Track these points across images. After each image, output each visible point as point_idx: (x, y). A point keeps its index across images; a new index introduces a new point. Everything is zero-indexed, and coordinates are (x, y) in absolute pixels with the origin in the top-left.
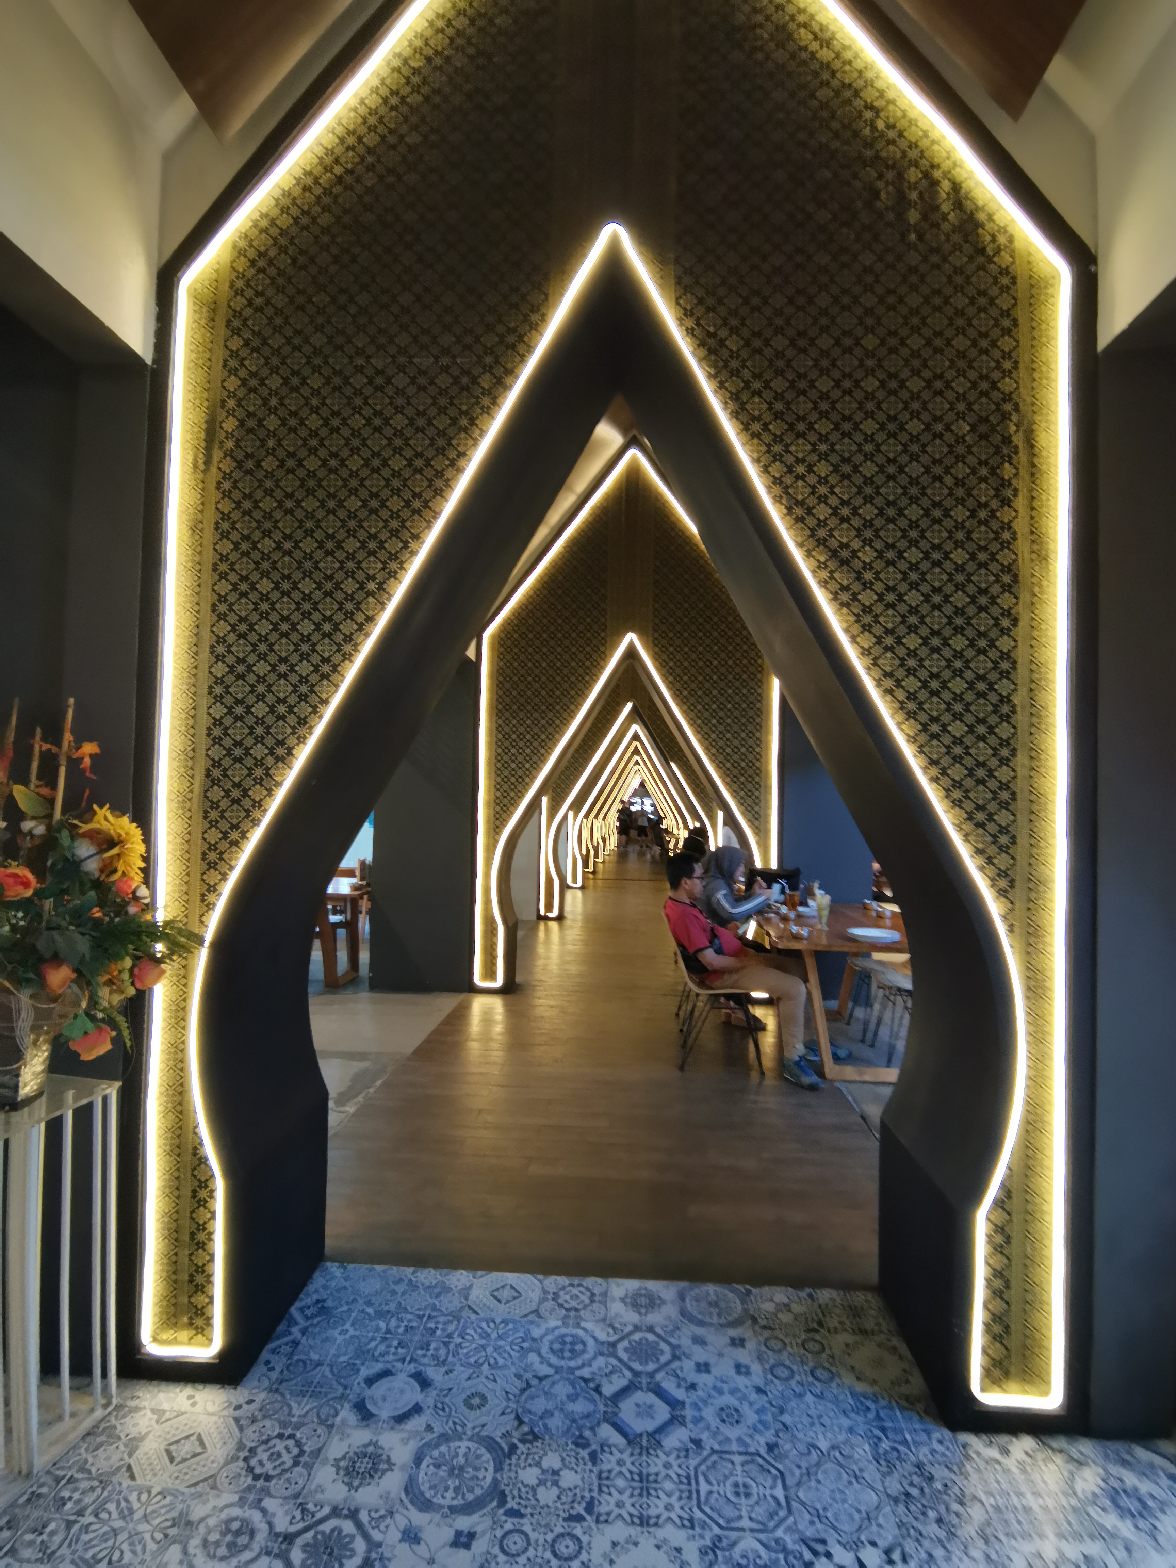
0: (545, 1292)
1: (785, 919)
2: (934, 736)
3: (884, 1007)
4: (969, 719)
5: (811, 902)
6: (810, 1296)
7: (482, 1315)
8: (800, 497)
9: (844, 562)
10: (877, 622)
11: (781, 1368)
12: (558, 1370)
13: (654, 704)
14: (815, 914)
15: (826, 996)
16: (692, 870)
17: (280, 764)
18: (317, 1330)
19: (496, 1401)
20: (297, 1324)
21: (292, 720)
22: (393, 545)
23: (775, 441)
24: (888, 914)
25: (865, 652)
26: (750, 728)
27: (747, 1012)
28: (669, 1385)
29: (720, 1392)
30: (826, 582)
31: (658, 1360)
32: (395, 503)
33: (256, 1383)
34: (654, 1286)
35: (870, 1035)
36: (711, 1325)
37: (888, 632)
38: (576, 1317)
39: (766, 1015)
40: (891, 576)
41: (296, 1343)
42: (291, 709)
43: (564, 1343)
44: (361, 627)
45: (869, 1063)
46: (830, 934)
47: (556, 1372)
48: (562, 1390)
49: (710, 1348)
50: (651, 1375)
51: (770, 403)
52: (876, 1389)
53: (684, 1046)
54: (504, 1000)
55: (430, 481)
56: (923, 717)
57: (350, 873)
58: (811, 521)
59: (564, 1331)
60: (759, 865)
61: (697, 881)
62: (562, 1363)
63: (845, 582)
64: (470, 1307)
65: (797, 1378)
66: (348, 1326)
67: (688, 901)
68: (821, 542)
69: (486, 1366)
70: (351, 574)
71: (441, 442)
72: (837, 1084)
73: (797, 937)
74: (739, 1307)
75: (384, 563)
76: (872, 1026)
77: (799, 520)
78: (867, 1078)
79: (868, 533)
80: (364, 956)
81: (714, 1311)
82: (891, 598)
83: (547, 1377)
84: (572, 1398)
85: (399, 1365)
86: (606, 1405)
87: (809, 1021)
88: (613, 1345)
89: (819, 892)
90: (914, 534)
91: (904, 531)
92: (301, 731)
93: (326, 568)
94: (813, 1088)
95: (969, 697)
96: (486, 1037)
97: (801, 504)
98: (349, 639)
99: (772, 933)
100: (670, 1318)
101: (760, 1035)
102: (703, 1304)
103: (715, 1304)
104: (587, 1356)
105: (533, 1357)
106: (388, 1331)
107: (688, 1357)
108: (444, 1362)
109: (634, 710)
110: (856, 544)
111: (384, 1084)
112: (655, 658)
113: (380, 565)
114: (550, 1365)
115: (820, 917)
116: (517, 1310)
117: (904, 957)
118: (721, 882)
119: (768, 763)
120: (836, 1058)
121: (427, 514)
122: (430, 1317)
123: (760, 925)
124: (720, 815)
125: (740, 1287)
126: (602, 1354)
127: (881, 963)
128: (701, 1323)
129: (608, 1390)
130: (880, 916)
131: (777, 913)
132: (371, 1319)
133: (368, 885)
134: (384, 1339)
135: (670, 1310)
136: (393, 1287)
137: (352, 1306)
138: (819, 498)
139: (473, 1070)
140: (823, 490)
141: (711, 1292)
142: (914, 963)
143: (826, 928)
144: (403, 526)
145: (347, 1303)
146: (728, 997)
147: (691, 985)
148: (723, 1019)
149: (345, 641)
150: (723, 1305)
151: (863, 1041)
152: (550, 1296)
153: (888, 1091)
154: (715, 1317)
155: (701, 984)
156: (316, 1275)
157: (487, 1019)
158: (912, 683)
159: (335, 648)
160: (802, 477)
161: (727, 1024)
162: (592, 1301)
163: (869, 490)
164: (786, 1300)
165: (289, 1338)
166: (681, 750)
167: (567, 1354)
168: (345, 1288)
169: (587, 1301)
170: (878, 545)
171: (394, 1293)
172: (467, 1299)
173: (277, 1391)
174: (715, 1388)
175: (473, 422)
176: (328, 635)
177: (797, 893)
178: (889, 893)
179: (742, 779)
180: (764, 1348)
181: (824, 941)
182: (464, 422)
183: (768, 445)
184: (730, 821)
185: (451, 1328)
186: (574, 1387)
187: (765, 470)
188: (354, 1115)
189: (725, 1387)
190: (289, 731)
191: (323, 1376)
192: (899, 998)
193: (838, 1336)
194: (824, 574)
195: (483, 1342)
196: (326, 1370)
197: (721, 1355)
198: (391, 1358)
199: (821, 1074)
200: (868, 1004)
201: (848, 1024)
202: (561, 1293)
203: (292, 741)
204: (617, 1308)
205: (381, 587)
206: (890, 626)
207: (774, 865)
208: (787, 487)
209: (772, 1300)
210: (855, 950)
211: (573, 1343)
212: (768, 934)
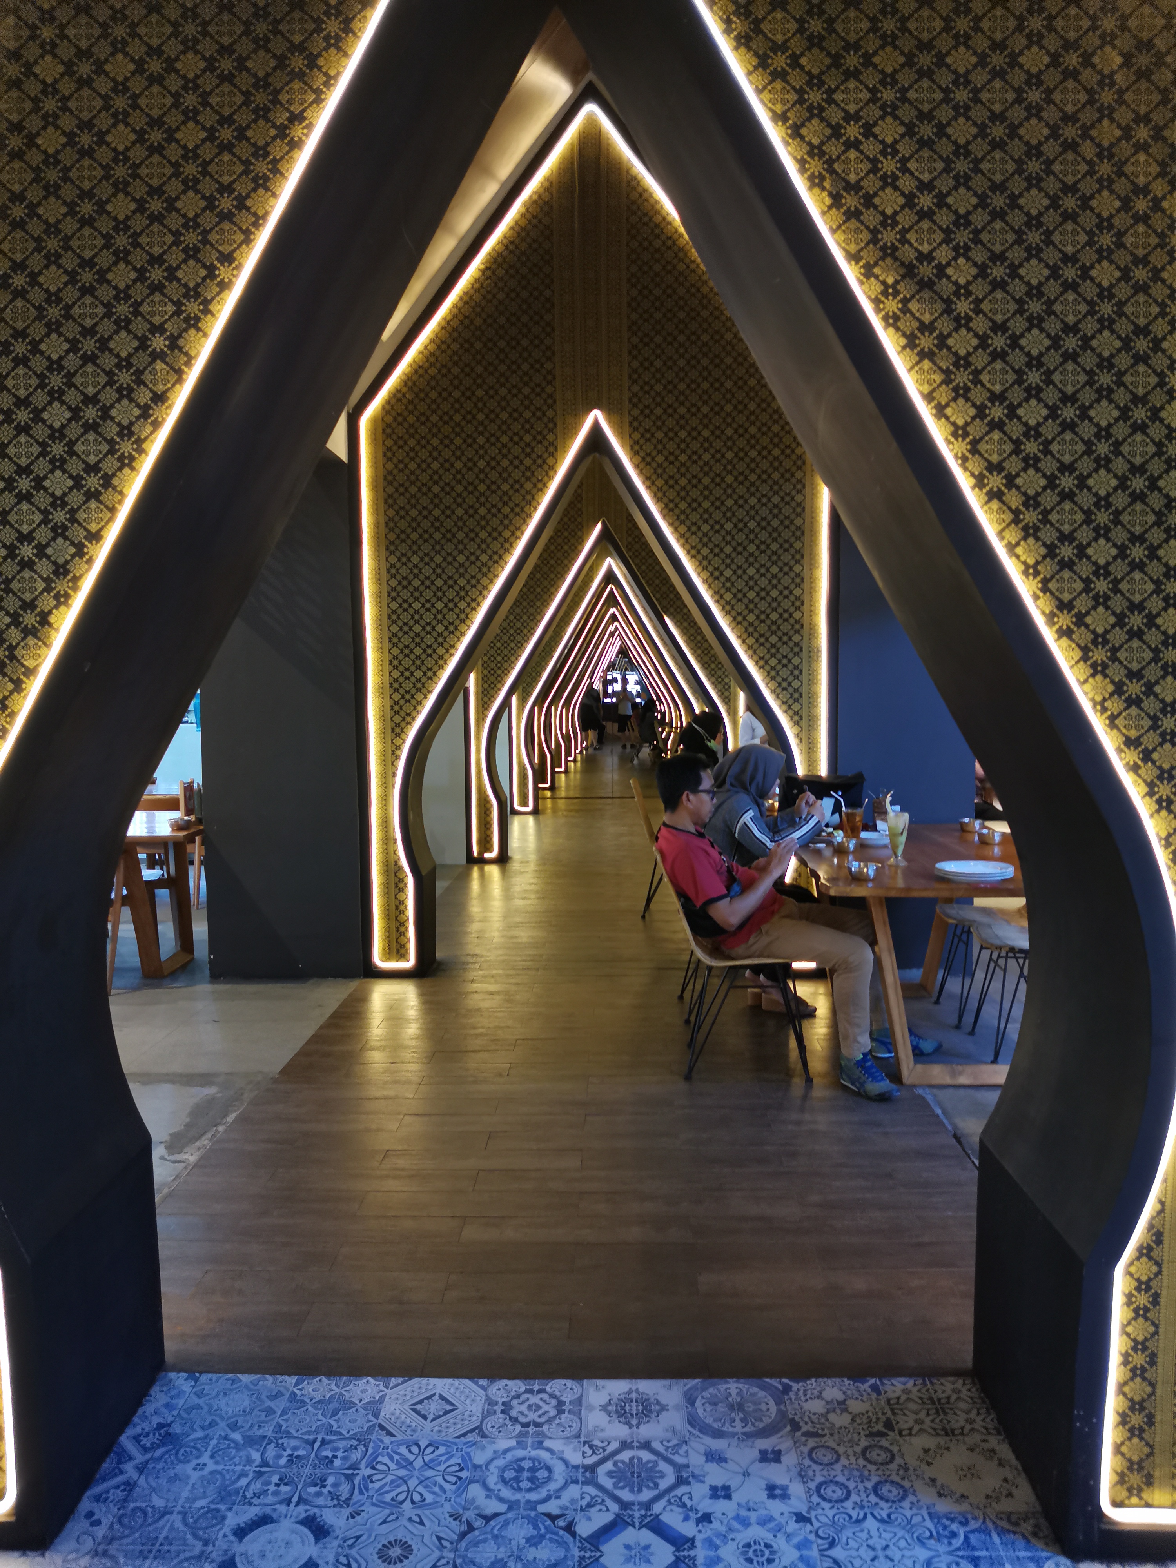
0: (491, 1402)
1: (840, 851)
2: (1066, 565)
3: (989, 977)
4: (1119, 535)
5: (880, 825)
6: (874, 1388)
7: (400, 1437)
8: (853, 178)
9: (925, 285)
10: (977, 382)
11: (832, 1487)
12: (512, 1506)
13: (636, 526)
14: (887, 841)
15: (903, 963)
16: (699, 781)
17: (31, 641)
18: (160, 1466)
19: (425, 1551)
20: (131, 1458)
21: (44, 568)
22: (190, 274)
23: (809, 84)
24: (997, 838)
25: (958, 432)
26: (786, 557)
27: (785, 990)
28: (673, 1519)
29: (745, 1523)
30: (896, 318)
31: (656, 1486)
32: (191, 204)
33: (73, 1544)
34: (648, 1387)
35: (969, 1018)
36: (733, 1435)
37: (995, 398)
38: (537, 1434)
39: (815, 994)
40: (999, 306)
41: (130, 1486)
42: (41, 551)
43: (521, 1469)
44: (145, 413)
45: (969, 1059)
46: (908, 873)
47: (510, 1509)
48: (519, 1532)
49: (730, 1465)
50: (648, 1506)
51: (801, 21)
52: (965, 1507)
53: (691, 1044)
54: (418, 986)
55: (246, 163)
56: (1049, 535)
57: (170, 804)
58: (871, 218)
59: (520, 1453)
60: (801, 771)
61: (706, 797)
62: (518, 1496)
63: (927, 318)
64: (382, 1427)
65: (854, 1497)
66: (205, 1458)
67: (692, 829)
68: (888, 252)
69: (407, 1505)
70: (123, 324)
71: (261, 98)
72: (920, 1091)
73: (858, 879)
74: (773, 1408)
75: (178, 304)
76: (973, 1004)
77: (851, 215)
78: (963, 1080)
79: (962, 237)
80: (200, 929)
81: (738, 1416)
82: (999, 342)
83: (496, 1515)
84: (533, 1542)
85: (282, 1508)
86: (581, 1549)
87: (879, 1001)
88: (592, 1469)
89: (893, 810)
90: (1034, 237)
91: (1019, 232)
92: (61, 586)
93: (83, 316)
94: (883, 1098)
95: (1120, 500)
96: (394, 1044)
97: (854, 188)
98: (127, 431)
99: (821, 874)
100: (673, 1429)
101: (805, 1024)
102: (722, 1408)
103: (740, 1407)
104: (553, 1486)
105: (475, 1490)
106: (265, 1463)
107: (699, 1479)
108: (347, 1501)
109: (605, 535)
110: (943, 254)
111: (242, 1119)
112: (634, 450)
113: (170, 308)
114: (501, 1500)
115: (894, 848)
116: (452, 1428)
117: (1020, 902)
118: (743, 798)
119: (812, 612)
120: (919, 1054)
121: (244, 219)
122: (323, 1442)
123: (803, 862)
124: (742, 698)
125: (774, 1382)
126: (576, 1482)
127: (987, 911)
128: (718, 1434)
129: (585, 1529)
130: (985, 842)
131: (829, 843)
132: (238, 1447)
133: (199, 821)
134: (259, 1474)
135: (674, 1419)
136: (268, 1403)
137: (210, 1431)
138: (884, 178)
139: (375, 1092)
140: (889, 165)
141: (734, 1392)
142: (1031, 910)
143: (903, 863)
144: (205, 242)
145: (203, 1428)
146: (757, 969)
147: (700, 954)
148: (749, 1002)
149: (120, 434)
150: (750, 1407)
151: (958, 1027)
152: (499, 1408)
153: (994, 1097)
154: (738, 1423)
155: (716, 952)
156: (155, 1390)
157: (395, 1017)
158: (1032, 481)
159: (105, 448)
160: (854, 145)
161: (756, 1008)
162: (560, 1412)
163: (962, 166)
164: (840, 1397)
165: (120, 1479)
166: (678, 596)
167: (525, 1484)
168: (198, 1407)
169: (553, 1413)
170: (980, 256)
171: (270, 1411)
172: (376, 1416)
173: (105, 1554)
174: (737, 1518)
175: (312, 62)
176: (94, 427)
177: (859, 811)
178: (998, 806)
179: (773, 639)
180: (807, 1462)
181: (900, 883)
182: (298, 62)
183: (800, 92)
184: (758, 705)
185: (355, 1456)
186: (536, 1527)
187: (795, 133)
188: (196, 1165)
189: (753, 1516)
190: (41, 585)
191: (172, 1528)
192: (1012, 963)
193: (914, 1440)
194: (892, 305)
195: (402, 1473)
196: (176, 1519)
197: (746, 1474)
198: (270, 1499)
199: (896, 1077)
200: (968, 972)
201: (937, 1002)
202: (515, 1403)
203: (46, 602)
204: (596, 1419)
205: (174, 344)
206: (998, 388)
207: (823, 771)
208: (830, 162)
209: (820, 1397)
210: (945, 894)
211: (533, 1470)
212: (818, 878)
